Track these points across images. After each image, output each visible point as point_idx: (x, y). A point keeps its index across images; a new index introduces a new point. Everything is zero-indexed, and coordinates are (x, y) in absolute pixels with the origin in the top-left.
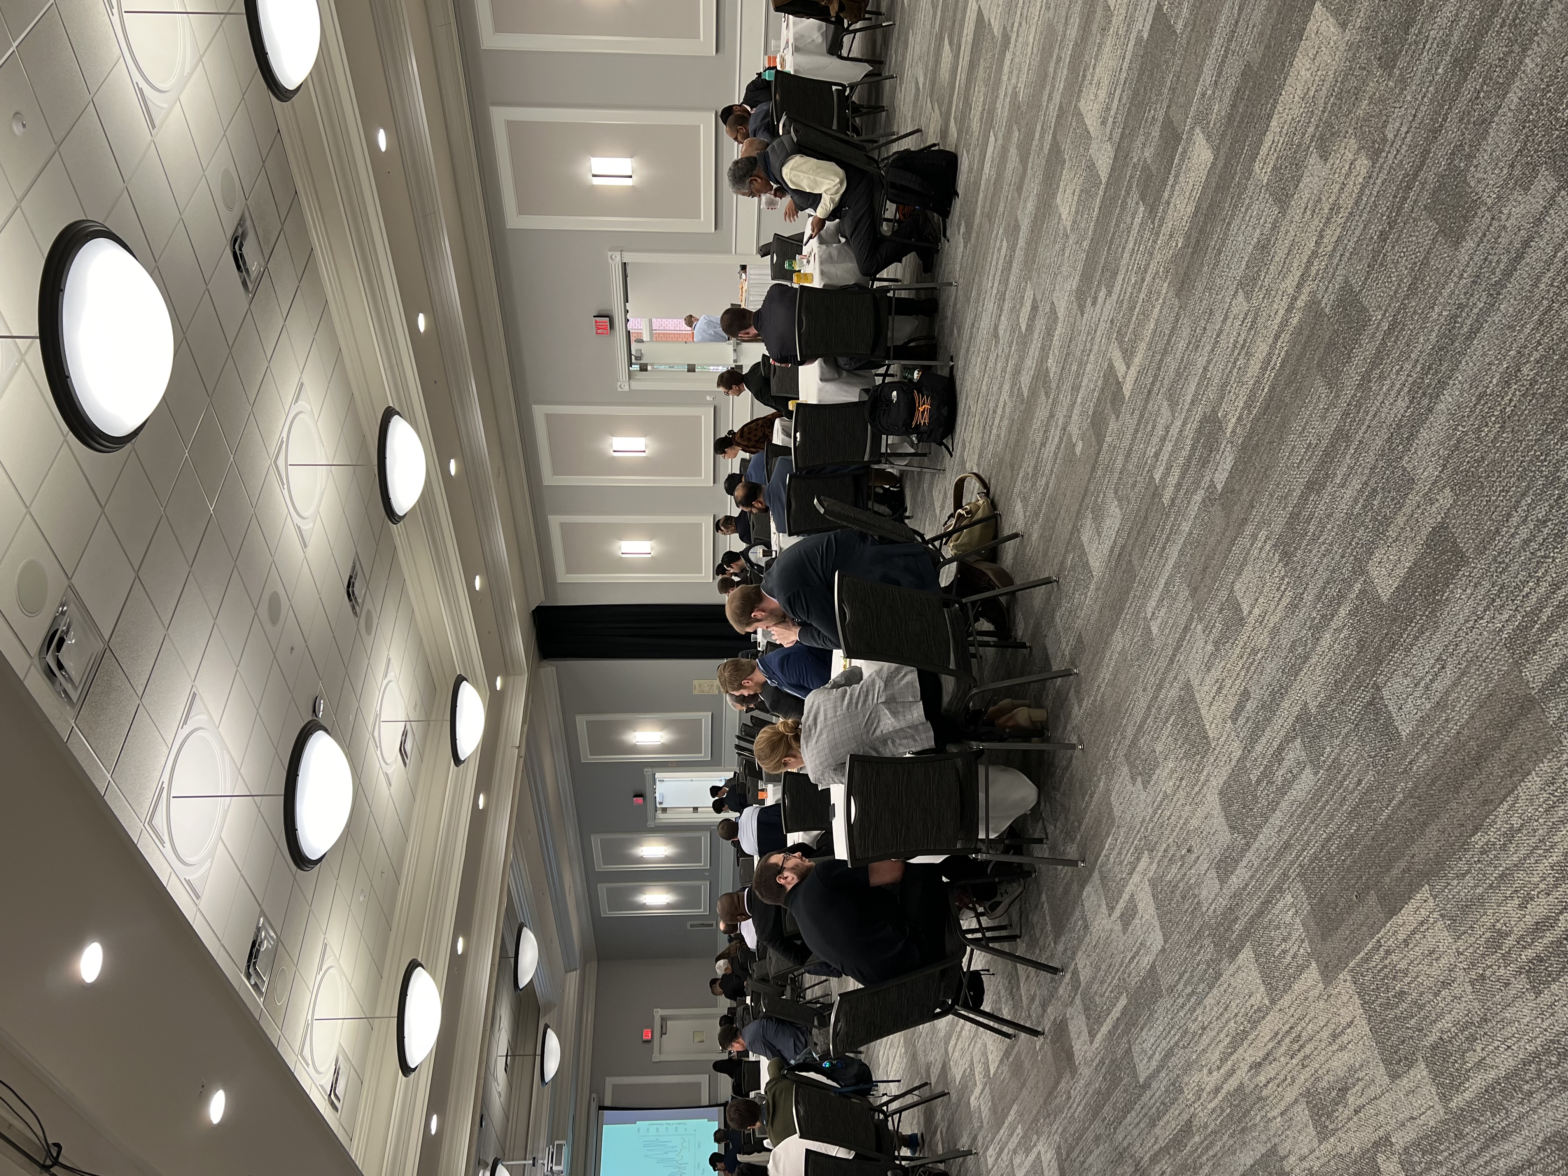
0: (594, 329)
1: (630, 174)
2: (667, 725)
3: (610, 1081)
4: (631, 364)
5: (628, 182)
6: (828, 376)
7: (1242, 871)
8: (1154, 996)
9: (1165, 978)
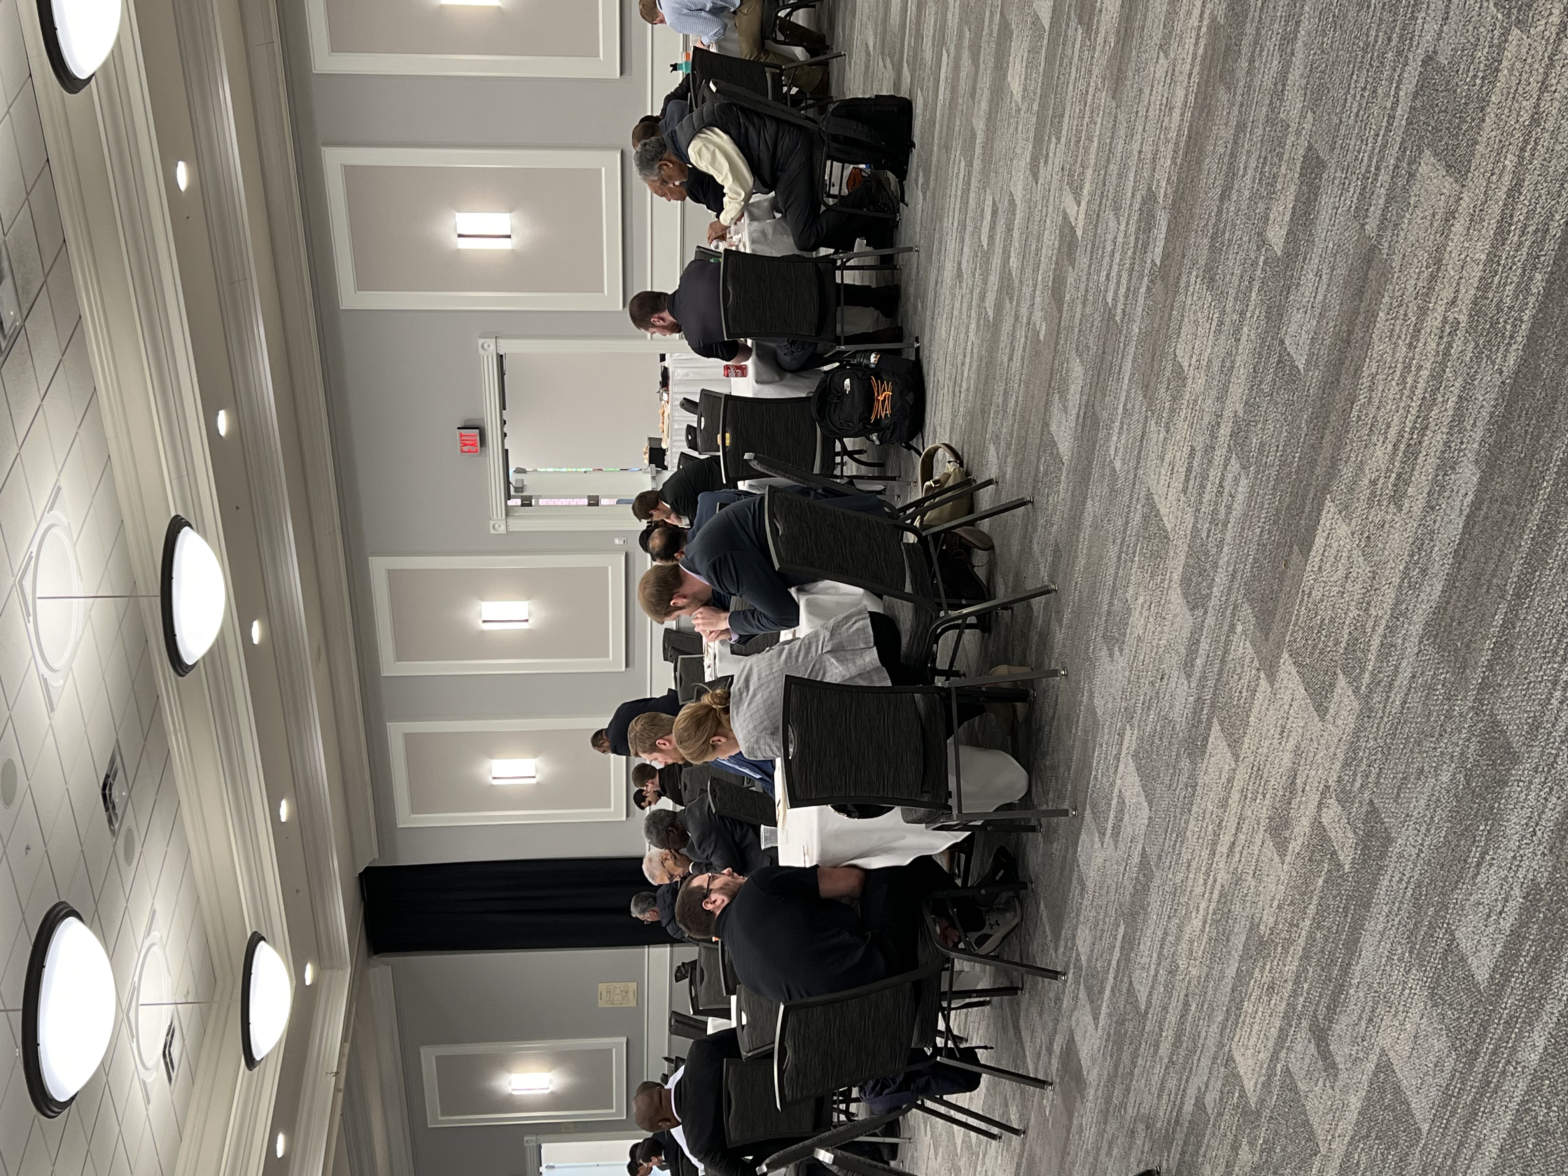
0: (459, 445)
1: (509, 233)
2: (559, 1059)
4: (509, 497)
5: (506, 245)
7: (1204, 646)
8: (1146, 888)
9: (1153, 852)
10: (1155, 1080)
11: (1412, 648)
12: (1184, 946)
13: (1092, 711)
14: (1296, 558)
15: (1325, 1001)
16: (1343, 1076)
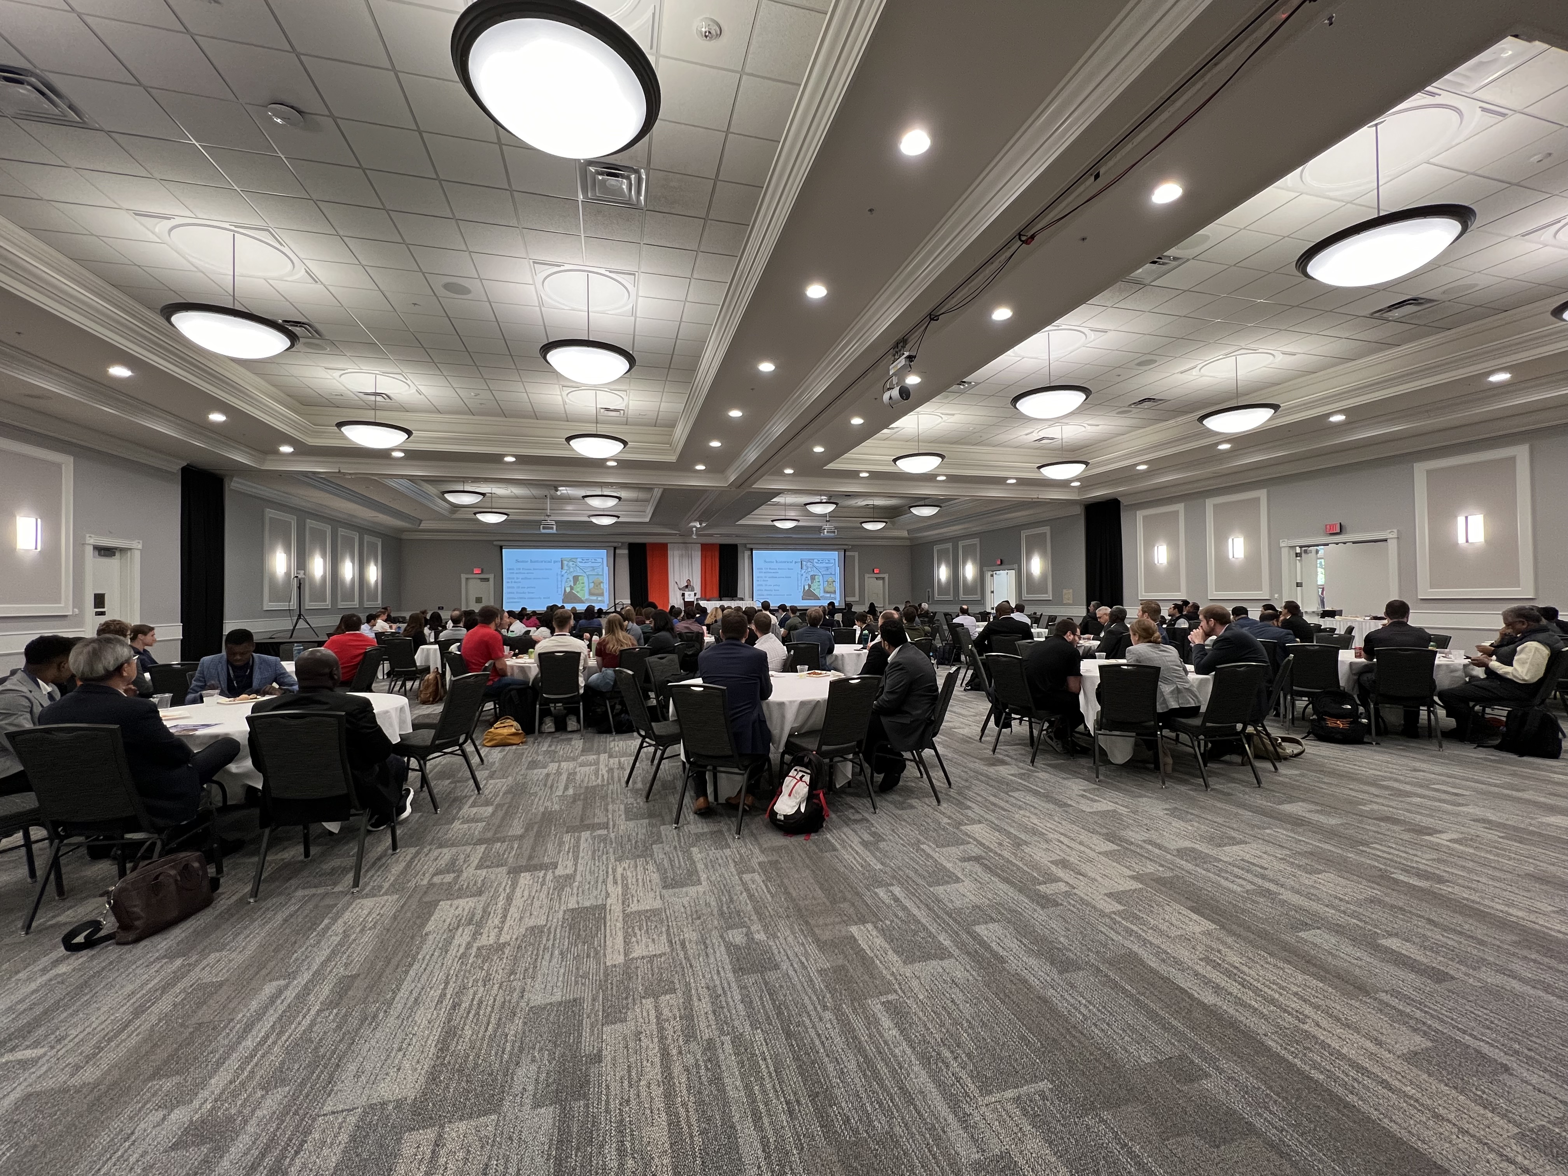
0: (1331, 524)
1: (1470, 541)
3: (856, 554)
4: (1301, 547)
5: (1462, 540)
6: (1354, 667)
7: (1157, 851)
8: (1056, 804)
9: (1070, 810)
10: (982, 793)
11: (1127, 943)
12: (1028, 814)
13: (1141, 796)
14: (1190, 904)
15: (989, 864)
16: (960, 864)
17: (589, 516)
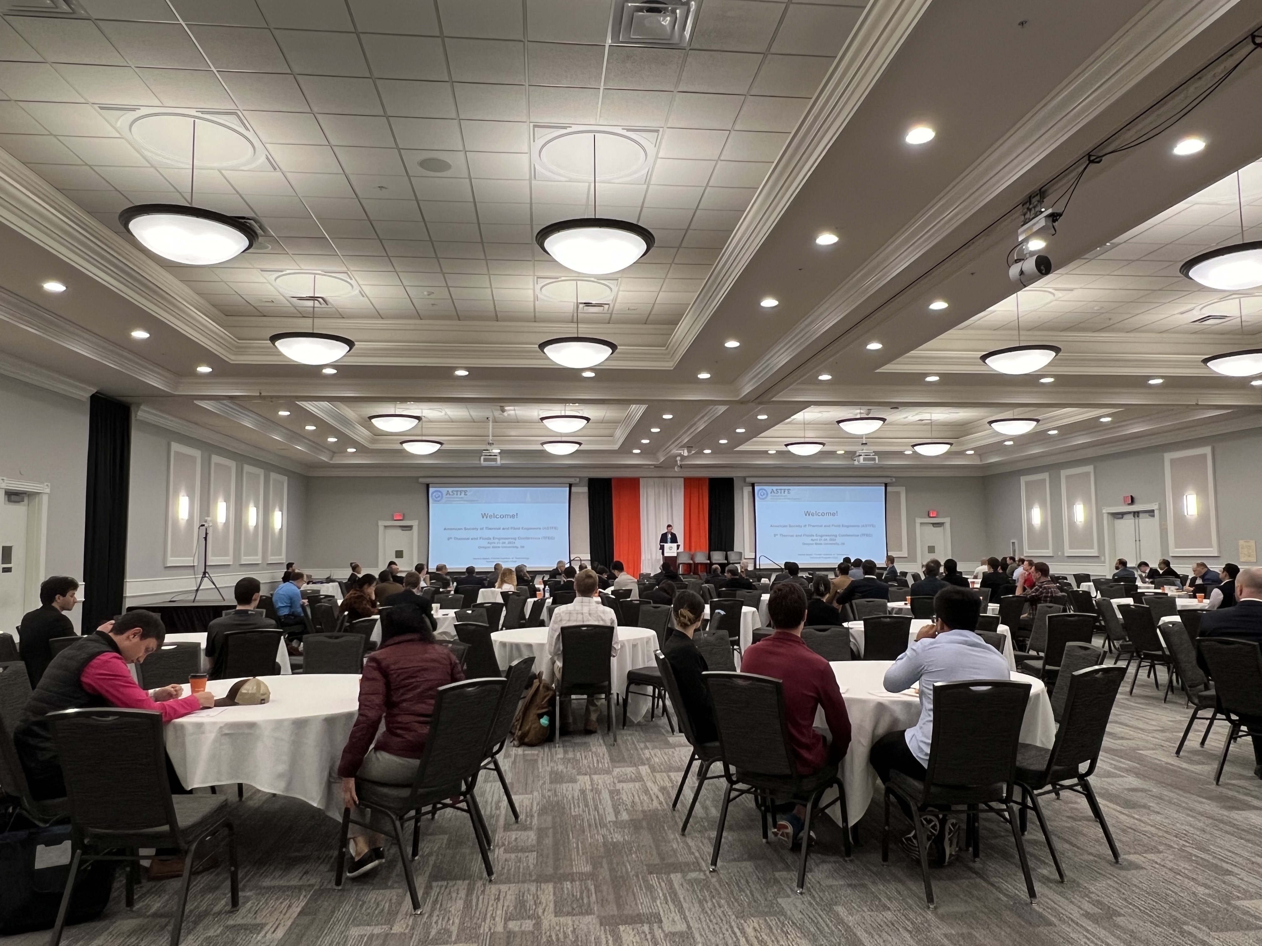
17: (543, 444)
